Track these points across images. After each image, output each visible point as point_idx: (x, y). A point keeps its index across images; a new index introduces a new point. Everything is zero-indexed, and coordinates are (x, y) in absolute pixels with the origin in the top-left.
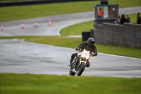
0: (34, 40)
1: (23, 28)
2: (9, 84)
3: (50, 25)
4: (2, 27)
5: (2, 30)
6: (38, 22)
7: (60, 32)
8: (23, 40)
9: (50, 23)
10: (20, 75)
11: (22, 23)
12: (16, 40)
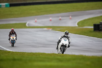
0: (59, 29)
1: (51, 20)
2: (41, 61)
3: (70, 19)
4: (36, 20)
5: (36, 22)
6: (62, 17)
7: (78, 24)
8: (50, 29)
9: (70, 17)
10: (48, 54)
11: (51, 17)
12: (46, 29)
